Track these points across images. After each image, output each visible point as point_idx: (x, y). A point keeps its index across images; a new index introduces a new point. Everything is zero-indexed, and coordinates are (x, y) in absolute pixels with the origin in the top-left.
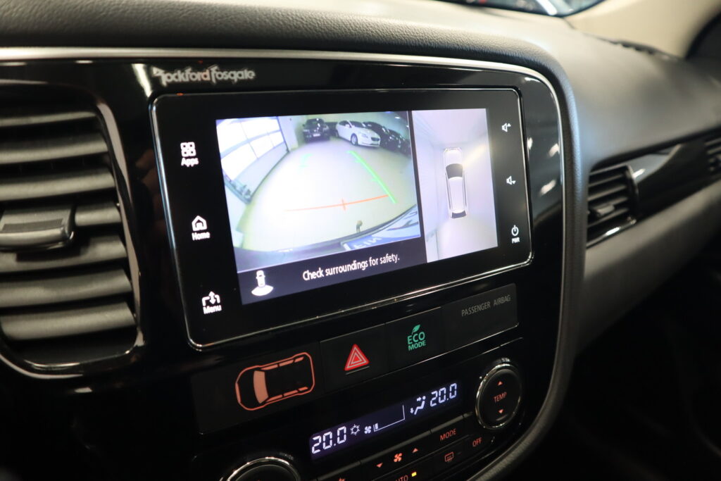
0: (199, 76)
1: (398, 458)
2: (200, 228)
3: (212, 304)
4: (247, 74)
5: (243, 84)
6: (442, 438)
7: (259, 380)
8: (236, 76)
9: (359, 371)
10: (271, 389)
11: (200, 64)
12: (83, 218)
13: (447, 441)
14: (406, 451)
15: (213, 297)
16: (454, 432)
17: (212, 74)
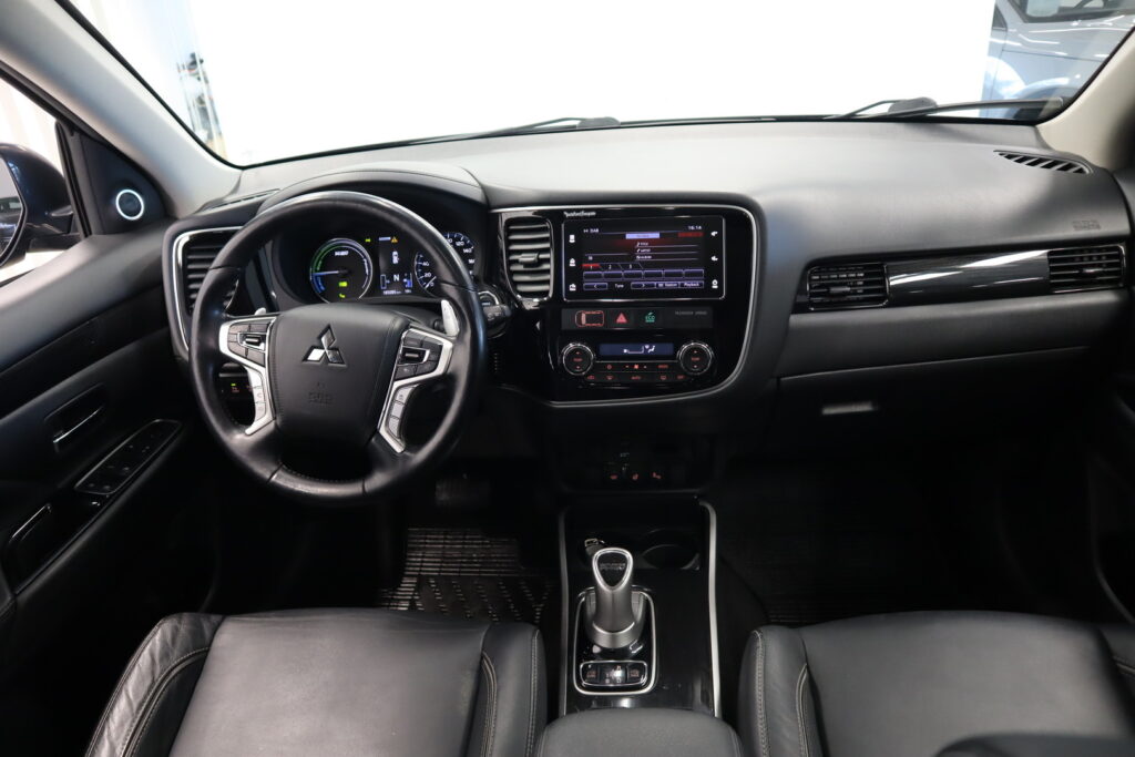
0: (578, 214)
1: (636, 367)
2: (572, 263)
3: (573, 287)
4: (593, 214)
5: (591, 217)
6: (660, 366)
7: (584, 316)
8: (589, 214)
9: (621, 325)
10: (587, 321)
11: (578, 210)
12: (542, 256)
13: (661, 369)
14: (641, 365)
15: (573, 285)
16: (666, 366)
17: (583, 214)
